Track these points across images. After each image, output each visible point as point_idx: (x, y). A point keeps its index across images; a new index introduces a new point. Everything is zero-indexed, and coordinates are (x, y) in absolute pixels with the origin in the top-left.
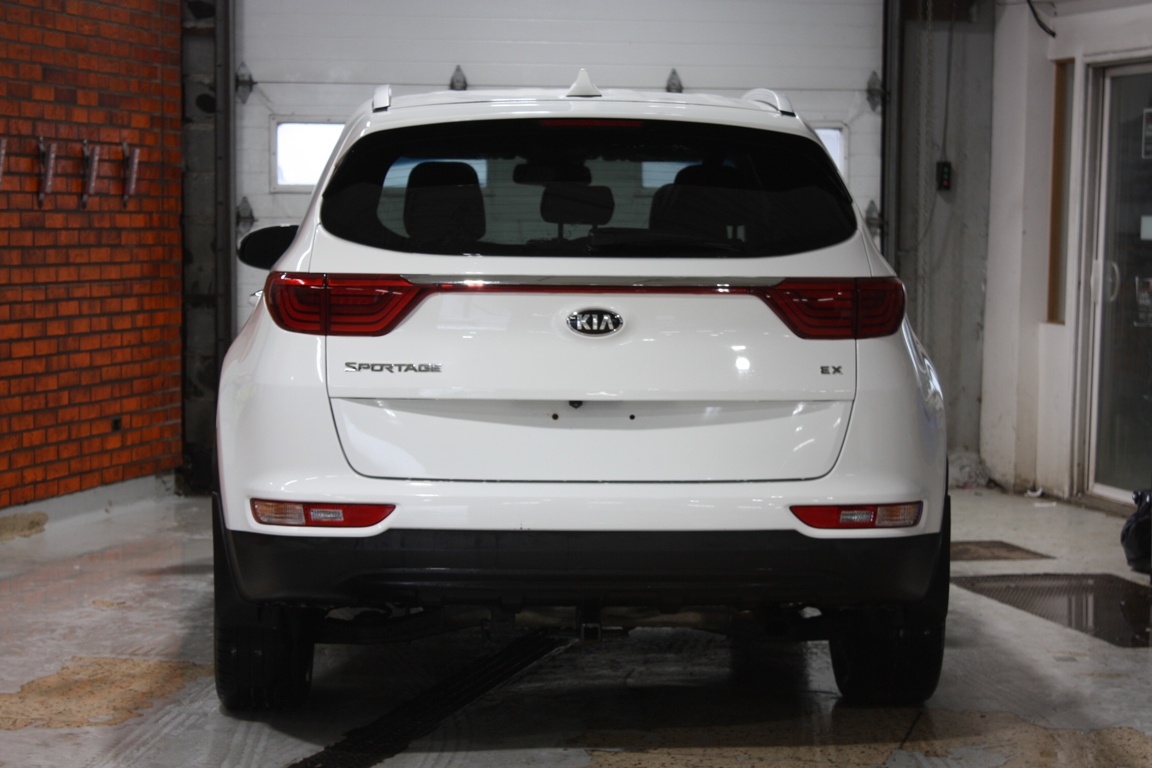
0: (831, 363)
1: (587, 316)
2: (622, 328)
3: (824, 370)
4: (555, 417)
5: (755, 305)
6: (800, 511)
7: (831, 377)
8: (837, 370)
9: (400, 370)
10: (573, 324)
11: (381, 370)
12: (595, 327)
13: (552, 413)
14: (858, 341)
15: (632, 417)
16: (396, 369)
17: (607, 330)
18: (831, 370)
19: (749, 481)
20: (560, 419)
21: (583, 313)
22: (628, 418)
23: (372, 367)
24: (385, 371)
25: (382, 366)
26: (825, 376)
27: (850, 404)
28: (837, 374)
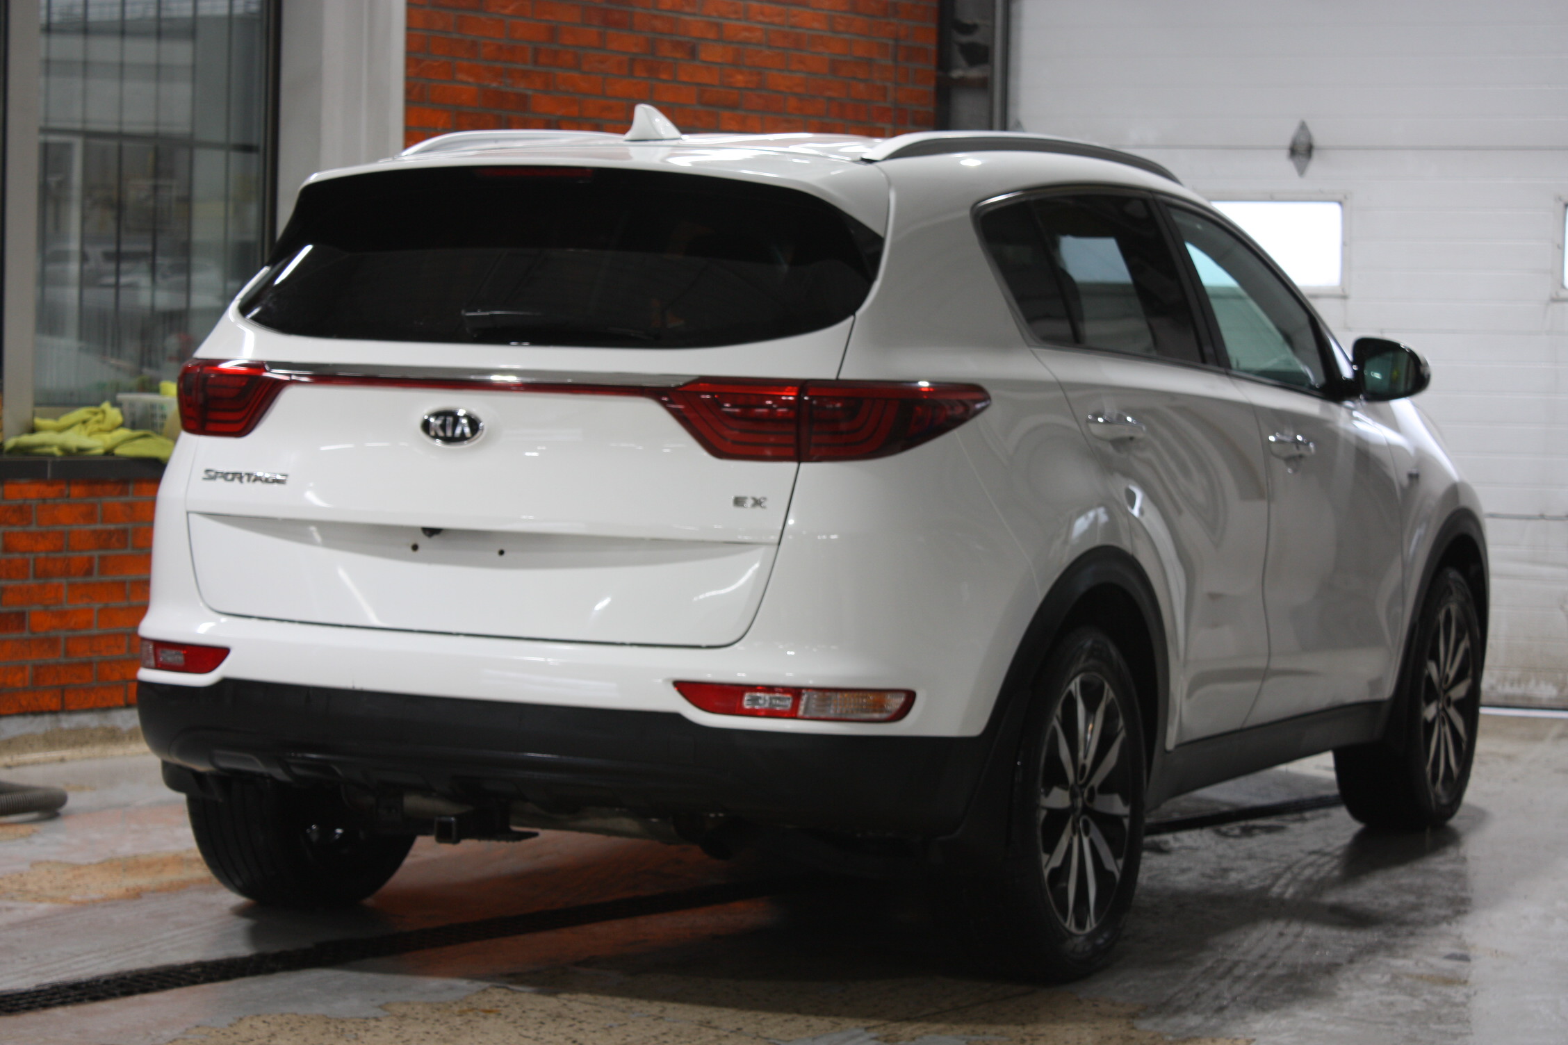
0: (748, 492)
1: (442, 418)
2: (481, 436)
3: (739, 502)
4: (415, 548)
5: (651, 412)
6: (687, 689)
7: (748, 510)
8: (757, 503)
9: (249, 480)
10: (426, 426)
11: (232, 479)
12: (449, 434)
13: (412, 542)
14: (804, 466)
15: (501, 553)
16: (245, 478)
17: (463, 438)
18: (749, 502)
19: (632, 645)
20: (420, 551)
21: (437, 415)
22: (496, 554)
23: (224, 476)
24: (236, 481)
25: (235, 474)
26: (739, 510)
27: (774, 549)
28: (758, 509)
